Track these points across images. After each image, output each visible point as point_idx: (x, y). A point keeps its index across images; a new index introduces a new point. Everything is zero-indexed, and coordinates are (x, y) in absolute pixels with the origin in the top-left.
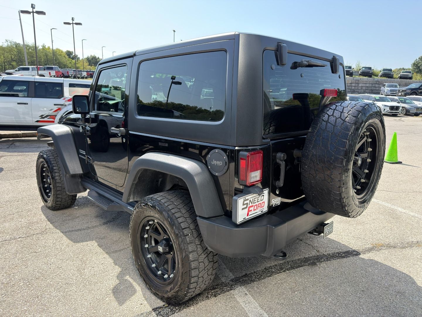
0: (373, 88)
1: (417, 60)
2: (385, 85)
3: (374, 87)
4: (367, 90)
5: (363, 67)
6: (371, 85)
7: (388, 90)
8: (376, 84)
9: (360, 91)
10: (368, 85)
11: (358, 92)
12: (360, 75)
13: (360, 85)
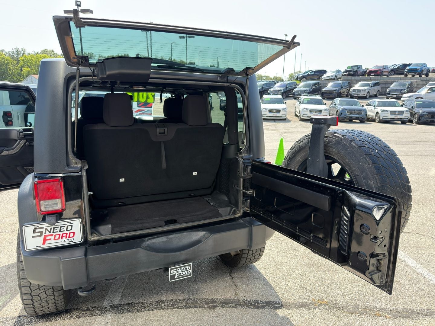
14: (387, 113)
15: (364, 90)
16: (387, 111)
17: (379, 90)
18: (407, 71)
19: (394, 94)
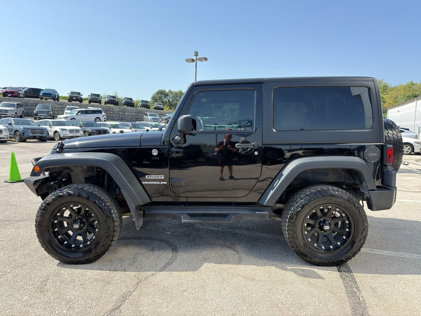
0: (137, 117)
1: (154, 94)
2: (147, 114)
3: (138, 115)
4: (133, 118)
5: (125, 98)
6: (135, 114)
7: (150, 118)
8: (139, 113)
9: (127, 119)
10: (132, 114)
11: (126, 120)
12: (124, 104)
13: (126, 114)
14: (66, 131)
15: (11, 110)
16: (66, 130)
17: (23, 111)
18: (42, 95)
19: (43, 115)
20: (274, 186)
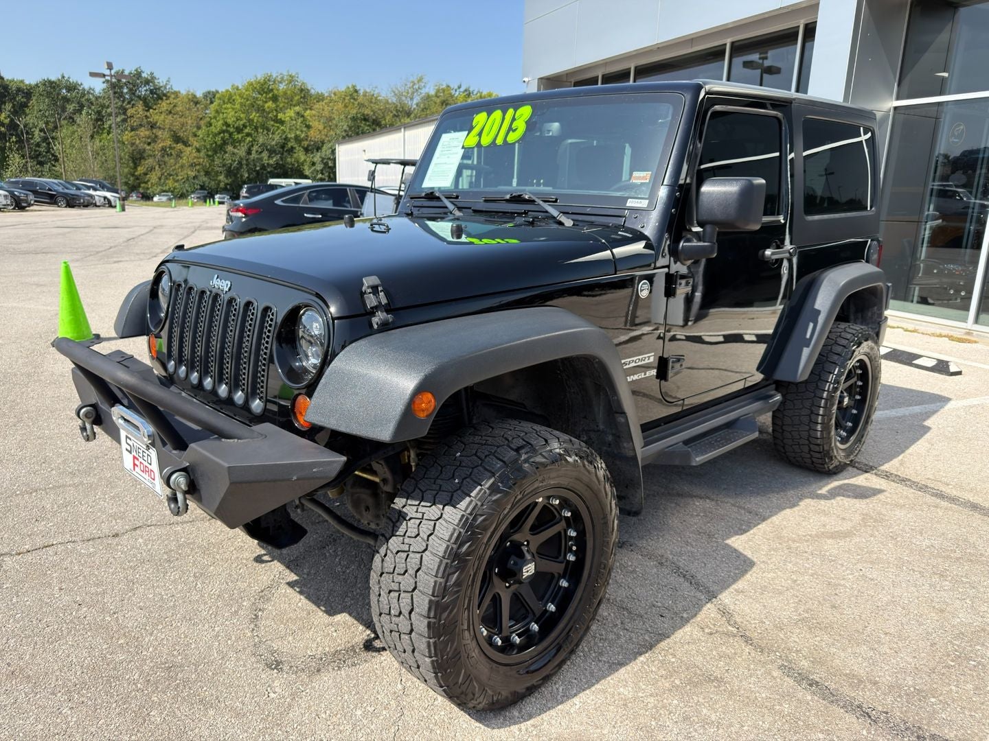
20: (808, 336)
